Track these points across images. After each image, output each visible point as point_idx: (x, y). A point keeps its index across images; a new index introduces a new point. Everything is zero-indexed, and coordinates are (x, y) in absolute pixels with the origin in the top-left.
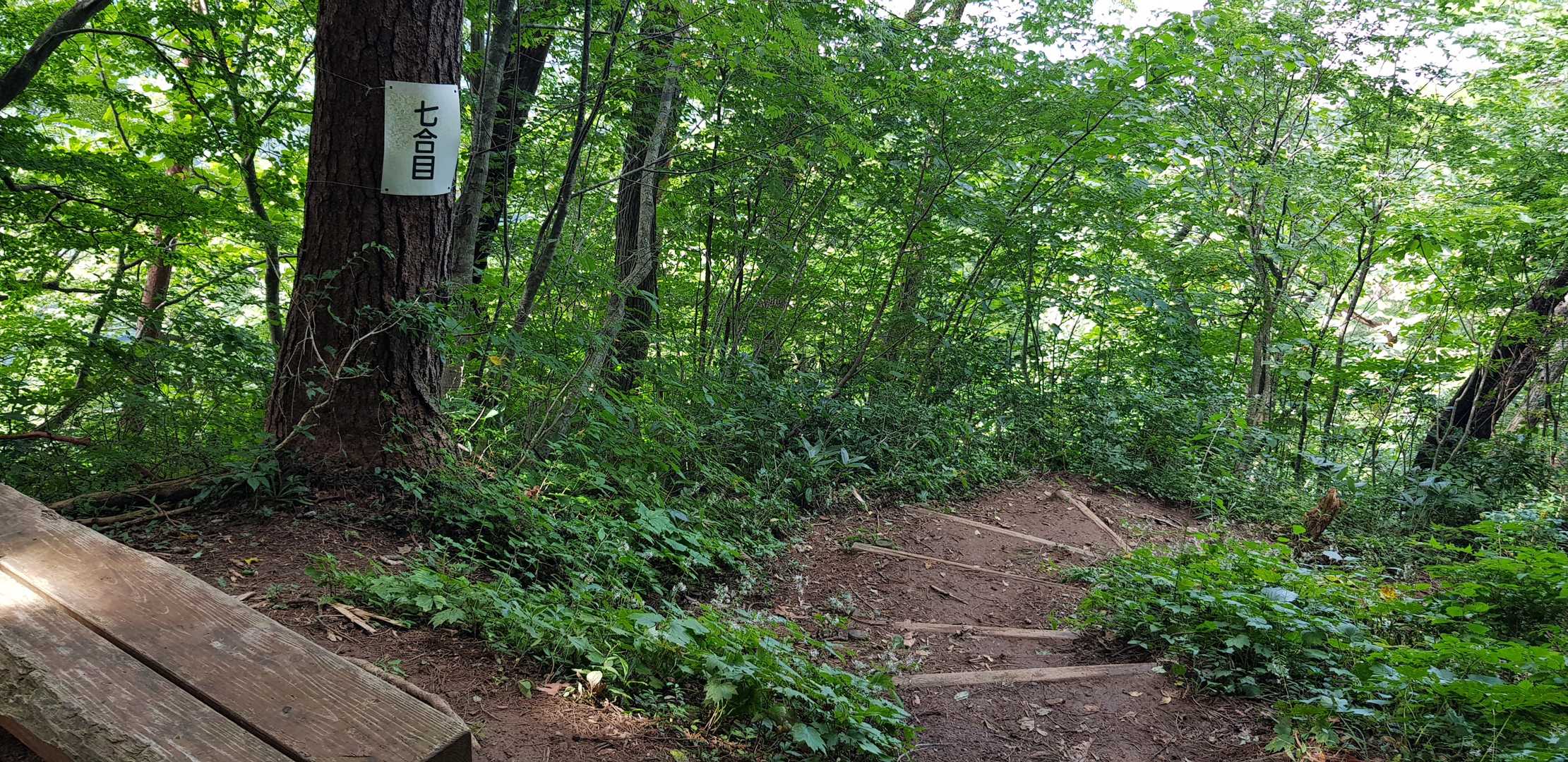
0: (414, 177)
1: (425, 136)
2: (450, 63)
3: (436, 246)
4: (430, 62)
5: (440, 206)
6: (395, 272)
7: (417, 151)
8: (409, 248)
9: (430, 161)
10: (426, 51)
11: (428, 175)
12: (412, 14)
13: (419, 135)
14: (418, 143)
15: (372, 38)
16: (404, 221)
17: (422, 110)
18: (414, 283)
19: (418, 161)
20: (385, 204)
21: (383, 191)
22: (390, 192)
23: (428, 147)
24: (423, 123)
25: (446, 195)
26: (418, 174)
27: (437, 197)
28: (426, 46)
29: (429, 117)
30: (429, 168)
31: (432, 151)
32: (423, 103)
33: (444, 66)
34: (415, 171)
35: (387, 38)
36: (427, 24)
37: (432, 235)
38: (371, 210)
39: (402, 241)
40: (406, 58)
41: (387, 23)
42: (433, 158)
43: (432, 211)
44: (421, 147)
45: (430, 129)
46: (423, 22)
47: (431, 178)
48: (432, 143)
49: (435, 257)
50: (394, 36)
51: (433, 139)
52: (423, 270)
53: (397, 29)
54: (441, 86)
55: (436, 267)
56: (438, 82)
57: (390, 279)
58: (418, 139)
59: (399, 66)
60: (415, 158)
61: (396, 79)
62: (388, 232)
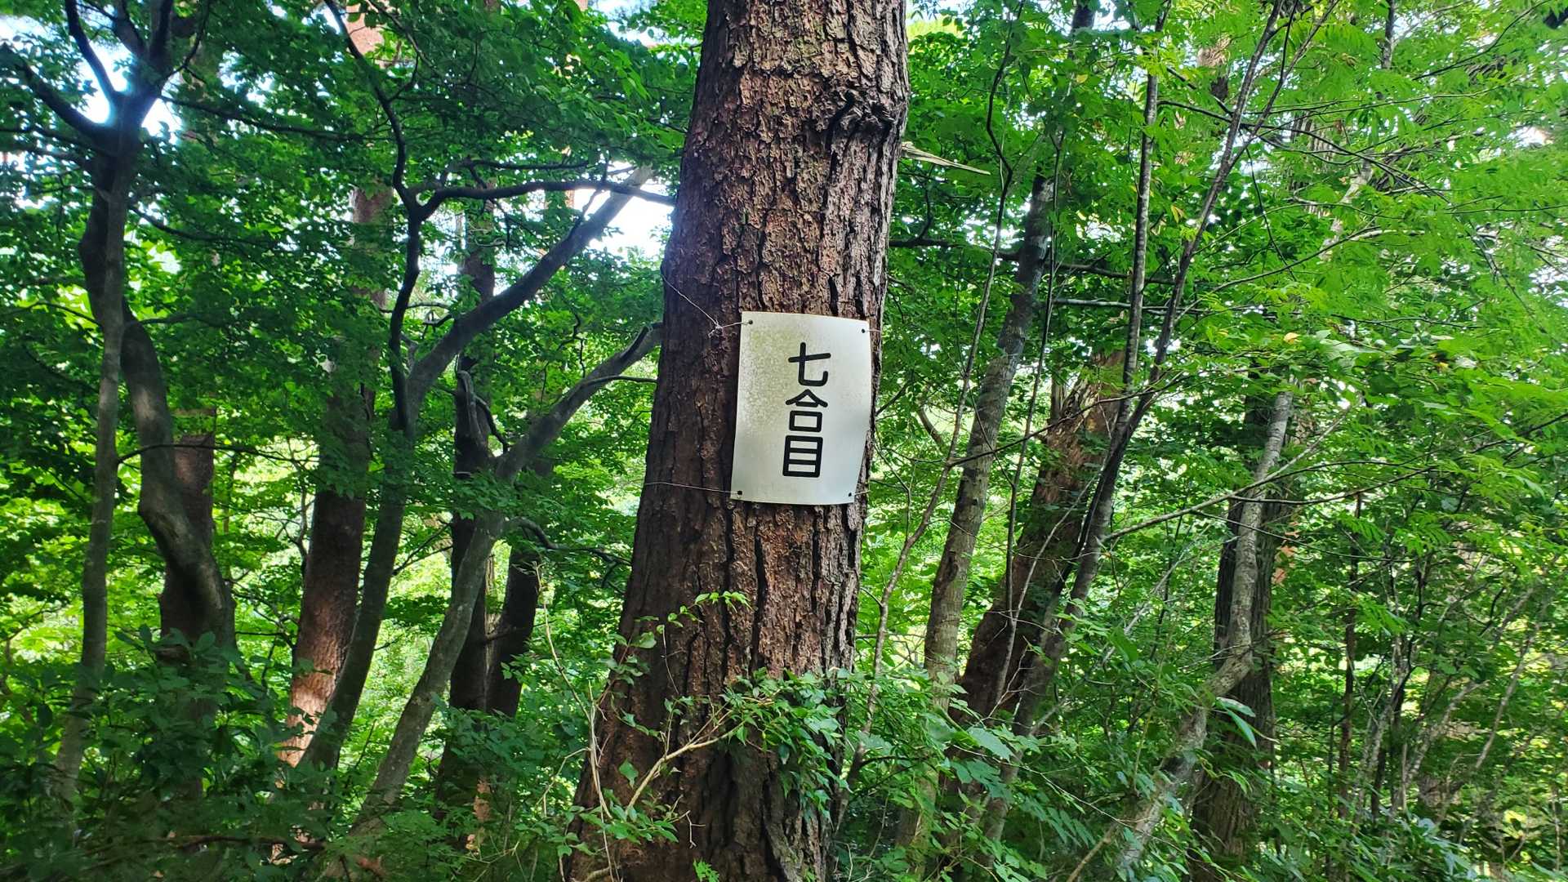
0: (786, 473)
1: (807, 402)
2: (859, 283)
3: (822, 595)
4: (823, 281)
5: (832, 524)
6: (748, 637)
7: (792, 427)
8: (774, 596)
9: (814, 445)
10: (816, 262)
11: (811, 469)
12: (796, 201)
13: (797, 400)
14: (793, 414)
15: (729, 242)
16: (766, 547)
17: (802, 358)
18: (780, 656)
19: (794, 444)
20: (737, 519)
21: (734, 496)
22: (744, 498)
23: (812, 422)
24: (802, 381)
25: (844, 507)
26: (792, 468)
27: (827, 508)
28: (816, 254)
29: (813, 371)
30: (813, 457)
31: (818, 429)
32: (803, 346)
33: (846, 291)
34: (787, 461)
35: (751, 242)
36: (821, 219)
37: (817, 575)
38: (716, 528)
39: (763, 582)
40: (783, 276)
41: (755, 219)
42: (819, 441)
43: (817, 533)
44: (800, 421)
45: (815, 390)
46: (814, 215)
47: (816, 474)
48: (819, 416)
49: (822, 614)
50: (763, 237)
51: (819, 409)
52: (798, 637)
53: (770, 228)
54: (839, 321)
55: (823, 633)
56: (835, 313)
57: (740, 650)
58: (794, 407)
59: (771, 287)
60: (789, 439)
61: (765, 308)
62: (741, 566)
